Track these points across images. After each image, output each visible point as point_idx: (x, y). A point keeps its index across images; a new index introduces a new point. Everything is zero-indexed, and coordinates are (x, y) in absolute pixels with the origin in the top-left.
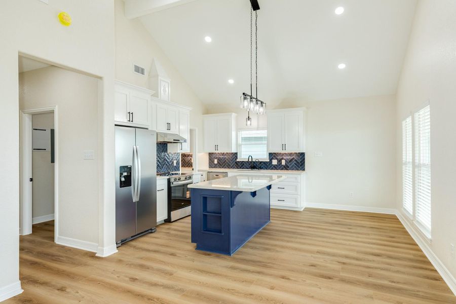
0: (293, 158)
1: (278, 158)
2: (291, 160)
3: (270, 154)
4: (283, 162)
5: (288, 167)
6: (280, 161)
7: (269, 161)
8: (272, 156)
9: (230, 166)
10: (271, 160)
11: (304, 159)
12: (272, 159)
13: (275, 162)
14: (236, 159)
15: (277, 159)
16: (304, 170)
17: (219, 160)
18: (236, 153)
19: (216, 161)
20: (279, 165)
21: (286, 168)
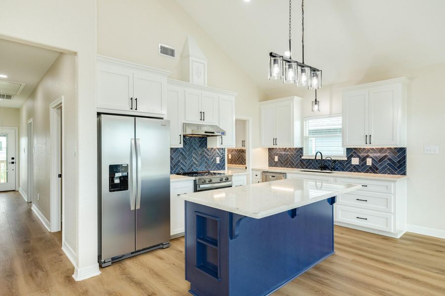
0: (385, 157)
1: (361, 155)
2: (381, 160)
3: (349, 150)
4: (369, 162)
5: (377, 169)
6: (363, 160)
7: (346, 159)
8: (351, 152)
9: (294, 165)
10: (349, 158)
11: (405, 158)
12: (352, 156)
13: (355, 161)
14: (301, 157)
15: (358, 156)
16: (404, 174)
17: (280, 156)
18: (301, 149)
19: (276, 159)
20: (362, 166)
21: (373, 169)
